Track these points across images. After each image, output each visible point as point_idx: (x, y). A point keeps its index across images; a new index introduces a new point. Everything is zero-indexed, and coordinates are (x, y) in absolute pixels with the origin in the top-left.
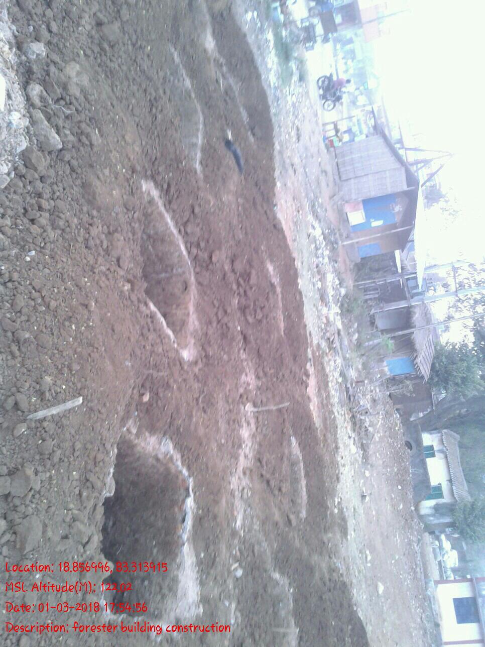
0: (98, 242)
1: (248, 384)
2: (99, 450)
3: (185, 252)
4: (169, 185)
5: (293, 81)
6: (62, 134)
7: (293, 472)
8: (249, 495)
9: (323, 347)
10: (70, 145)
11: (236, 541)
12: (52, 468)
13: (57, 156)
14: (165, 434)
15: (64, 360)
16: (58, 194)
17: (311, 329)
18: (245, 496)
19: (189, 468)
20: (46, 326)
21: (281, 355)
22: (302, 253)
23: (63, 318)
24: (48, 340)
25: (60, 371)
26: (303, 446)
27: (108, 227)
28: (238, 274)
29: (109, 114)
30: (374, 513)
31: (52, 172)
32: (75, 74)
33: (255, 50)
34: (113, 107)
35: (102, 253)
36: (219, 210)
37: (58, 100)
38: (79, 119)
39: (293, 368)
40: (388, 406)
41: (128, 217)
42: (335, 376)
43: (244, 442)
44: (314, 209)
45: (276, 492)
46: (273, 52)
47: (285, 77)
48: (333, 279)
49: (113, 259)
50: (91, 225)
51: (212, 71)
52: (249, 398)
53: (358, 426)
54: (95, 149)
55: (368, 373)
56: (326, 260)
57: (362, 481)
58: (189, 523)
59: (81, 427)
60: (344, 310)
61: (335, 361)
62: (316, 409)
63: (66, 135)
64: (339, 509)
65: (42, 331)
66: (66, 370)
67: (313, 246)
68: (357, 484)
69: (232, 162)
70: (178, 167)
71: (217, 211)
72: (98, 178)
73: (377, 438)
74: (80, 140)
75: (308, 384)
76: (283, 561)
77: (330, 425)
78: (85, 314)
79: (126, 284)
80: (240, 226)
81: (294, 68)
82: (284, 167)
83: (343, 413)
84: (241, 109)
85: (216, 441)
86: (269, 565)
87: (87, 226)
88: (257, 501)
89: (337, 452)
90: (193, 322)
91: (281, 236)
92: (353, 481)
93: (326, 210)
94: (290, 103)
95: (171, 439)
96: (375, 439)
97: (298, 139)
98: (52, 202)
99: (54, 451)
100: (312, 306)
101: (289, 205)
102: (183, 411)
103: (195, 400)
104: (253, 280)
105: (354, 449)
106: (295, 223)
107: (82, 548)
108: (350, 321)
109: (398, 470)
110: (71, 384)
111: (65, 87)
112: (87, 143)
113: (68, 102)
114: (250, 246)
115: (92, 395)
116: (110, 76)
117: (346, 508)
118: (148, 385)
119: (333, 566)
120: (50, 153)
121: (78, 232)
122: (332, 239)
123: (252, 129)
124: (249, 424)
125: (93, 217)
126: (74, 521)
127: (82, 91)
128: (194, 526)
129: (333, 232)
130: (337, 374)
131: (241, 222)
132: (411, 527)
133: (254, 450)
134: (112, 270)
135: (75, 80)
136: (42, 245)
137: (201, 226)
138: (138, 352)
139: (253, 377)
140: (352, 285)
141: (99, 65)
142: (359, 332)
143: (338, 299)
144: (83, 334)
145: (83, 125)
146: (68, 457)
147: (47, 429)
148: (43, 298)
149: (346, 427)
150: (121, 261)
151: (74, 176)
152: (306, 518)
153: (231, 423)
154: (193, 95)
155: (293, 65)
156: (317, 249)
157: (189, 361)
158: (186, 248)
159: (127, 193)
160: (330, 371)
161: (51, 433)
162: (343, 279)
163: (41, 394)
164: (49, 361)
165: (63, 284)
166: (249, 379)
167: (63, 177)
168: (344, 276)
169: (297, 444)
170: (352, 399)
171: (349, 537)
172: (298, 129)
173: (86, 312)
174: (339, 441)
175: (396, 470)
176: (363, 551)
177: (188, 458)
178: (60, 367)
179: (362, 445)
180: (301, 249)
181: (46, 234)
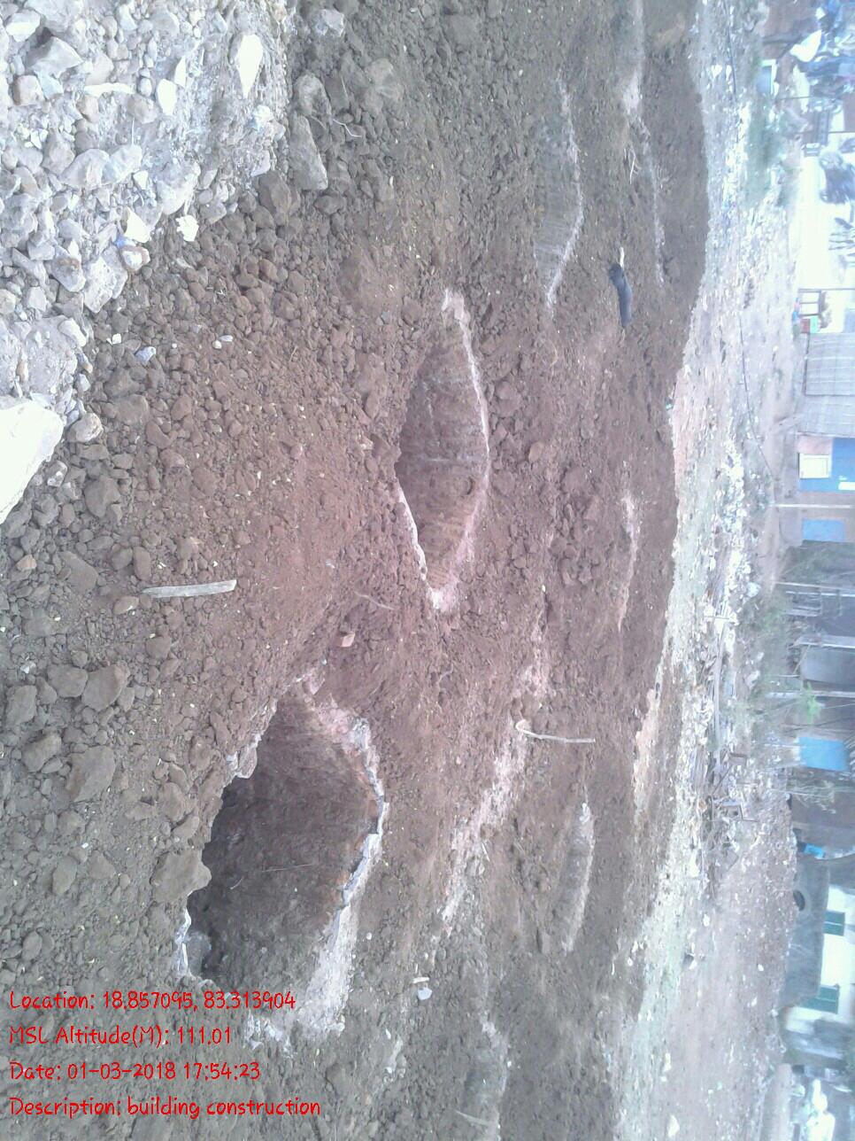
0: (340, 358)
1: (533, 688)
2: (242, 684)
3: (485, 430)
4: (490, 309)
5: (766, 200)
6: (332, 169)
7: (570, 866)
8: (481, 872)
9: (688, 672)
10: (341, 190)
11: (435, 939)
12: (159, 683)
13: (315, 201)
14: (362, 715)
15: (229, 521)
16: (298, 261)
17: (675, 635)
18: (473, 872)
19: (387, 786)
20: (215, 459)
21: (606, 657)
22: (697, 498)
23: (246, 456)
24: (213, 482)
25: (217, 537)
26: (601, 828)
27: (364, 340)
28: (568, 496)
29: (420, 158)
30: (700, 994)
31: (298, 224)
32: (382, 78)
33: (710, 130)
34: (431, 149)
35: (342, 378)
36: (567, 376)
37: (342, 112)
38: (368, 152)
39: (621, 689)
40: (780, 817)
41: (403, 336)
42: (697, 732)
43: (497, 781)
44: (741, 431)
45: (530, 886)
46: (743, 142)
47: (753, 190)
48: (742, 563)
49: (357, 394)
50: (337, 327)
51: (622, 144)
52: (527, 712)
53: (713, 832)
54: (380, 208)
55: (759, 748)
56: (738, 525)
57: (693, 931)
58: (362, 875)
59: (224, 637)
60: (747, 622)
61: (703, 705)
62: (644, 774)
63: (339, 171)
64: (636, 962)
65: (206, 465)
66: (226, 538)
67: (719, 494)
68: (684, 932)
69: (612, 305)
70: (513, 283)
71: (562, 378)
72: (372, 257)
73: (743, 866)
74: (359, 187)
75: (641, 725)
76: (509, 1006)
77: (661, 812)
78: (283, 461)
79: (367, 440)
80: (596, 416)
81: (774, 179)
82: (706, 342)
83: (692, 800)
84: (657, 223)
85: (448, 756)
86: (482, 1001)
87: (331, 327)
88: (492, 889)
89: (661, 862)
90: (466, 549)
91: (664, 456)
92: (678, 925)
93: (763, 439)
94: (749, 237)
95: (371, 725)
96: (740, 866)
97: (747, 303)
98: (285, 273)
99: (169, 658)
100: (688, 597)
101: (697, 409)
102: (404, 685)
103: (430, 676)
104: (593, 513)
105: (694, 870)
106: (699, 445)
107: (169, 829)
108: (752, 646)
109: (766, 936)
110: (228, 563)
111: (359, 95)
112: (370, 194)
113: (358, 120)
114: (603, 455)
115: (256, 592)
116: (440, 100)
117: (651, 966)
118: (356, 619)
119: (596, 1054)
120: (304, 192)
121: (313, 332)
122: (760, 492)
123: (666, 261)
124: (514, 754)
125: (345, 317)
126: (169, 781)
127: (385, 109)
128: (368, 884)
129: (763, 480)
130: (700, 730)
131: (599, 410)
132: (761, 1045)
133: (512, 802)
134: (350, 410)
135: (380, 88)
136: (248, 331)
137: (525, 393)
138: (354, 555)
139: (545, 680)
140: (774, 583)
141: (428, 77)
142: (762, 669)
143: (741, 600)
144: (270, 490)
145: (372, 164)
146: (190, 677)
147: (168, 620)
148: (224, 412)
149: (691, 828)
150: (369, 400)
151: (334, 241)
152: (573, 953)
153: (482, 736)
154: (577, 176)
155: (773, 173)
156: (726, 501)
157: (439, 611)
158: (490, 423)
159: (413, 295)
160: (689, 719)
161: (174, 628)
162: (760, 568)
163: (175, 562)
164: (205, 515)
165: (262, 402)
166: (537, 679)
167: (315, 238)
168: (761, 562)
169: (592, 822)
170: (716, 782)
171: (640, 1016)
172: (751, 286)
173: (286, 457)
174: (671, 847)
175: (763, 935)
176: (661, 1052)
177: (392, 766)
178: (218, 530)
179: (712, 868)
180: (696, 492)
181: (258, 315)
